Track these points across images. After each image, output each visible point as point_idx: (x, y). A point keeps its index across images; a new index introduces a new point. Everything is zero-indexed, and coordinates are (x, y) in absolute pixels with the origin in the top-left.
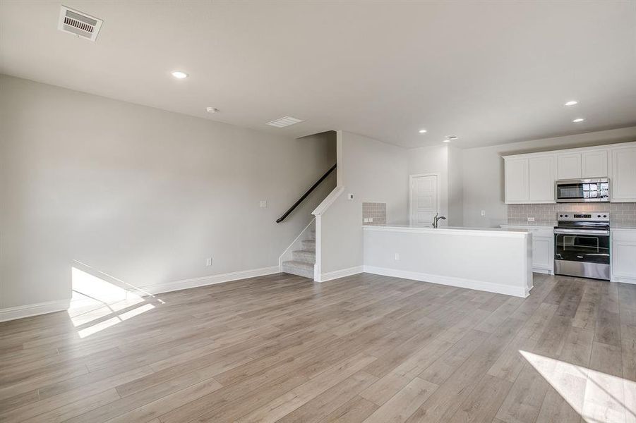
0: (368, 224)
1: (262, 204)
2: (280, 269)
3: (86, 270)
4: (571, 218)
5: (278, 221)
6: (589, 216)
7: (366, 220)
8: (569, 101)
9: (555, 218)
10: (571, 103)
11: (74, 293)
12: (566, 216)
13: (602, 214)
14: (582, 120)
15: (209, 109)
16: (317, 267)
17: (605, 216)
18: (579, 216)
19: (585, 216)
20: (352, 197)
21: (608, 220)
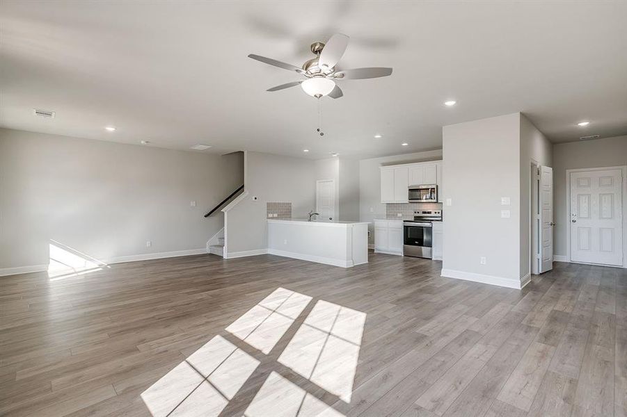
0: (273, 218)
1: (193, 204)
2: (207, 251)
3: (58, 246)
4: (421, 214)
5: (206, 216)
6: (431, 213)
7: (270, 215)
9: (413, 214)
11: (51, 260)
12: (418, 212)
13: (437, 211)
15: (142, 142)
16: (225, 248)
17: (439, 213)
18: (425, 213)
19: (428, 213)
20: (256, 198)
21: (440, 216)
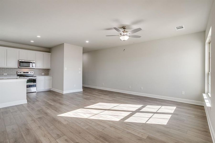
4: (22, 73)
6: (28, 73)
8: (39, 36)
9: (16, 73)
10: (39, 37)
12: (21, 73)
13: (32, 72)
14: (33, 42)
17: (32, 73)
18: (25, 73)
19: (27, 73)
21: (33, 74)
